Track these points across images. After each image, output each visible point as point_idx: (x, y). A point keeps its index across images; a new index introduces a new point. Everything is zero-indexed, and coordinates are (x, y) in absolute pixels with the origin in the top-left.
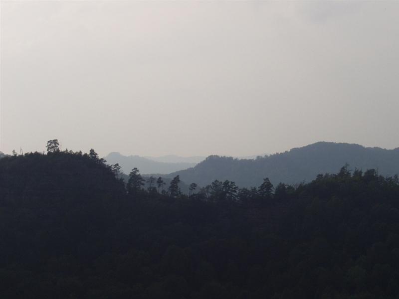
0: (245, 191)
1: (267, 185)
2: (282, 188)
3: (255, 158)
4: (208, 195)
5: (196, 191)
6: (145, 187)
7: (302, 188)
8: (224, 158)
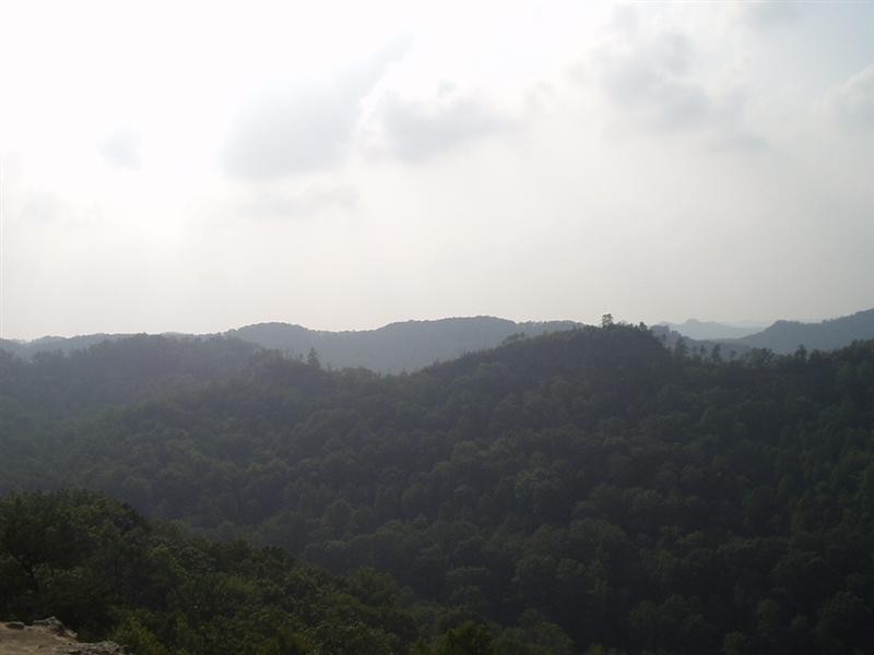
0: (782, 357)
1: (802, 352)
2: (816, 355)
3: (820, 322)
4: (748, 361)
5: (737, 358)
6: (690, 355)
7: (835, 353)
8: (791, 323)
